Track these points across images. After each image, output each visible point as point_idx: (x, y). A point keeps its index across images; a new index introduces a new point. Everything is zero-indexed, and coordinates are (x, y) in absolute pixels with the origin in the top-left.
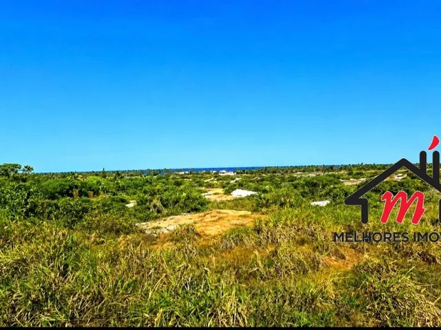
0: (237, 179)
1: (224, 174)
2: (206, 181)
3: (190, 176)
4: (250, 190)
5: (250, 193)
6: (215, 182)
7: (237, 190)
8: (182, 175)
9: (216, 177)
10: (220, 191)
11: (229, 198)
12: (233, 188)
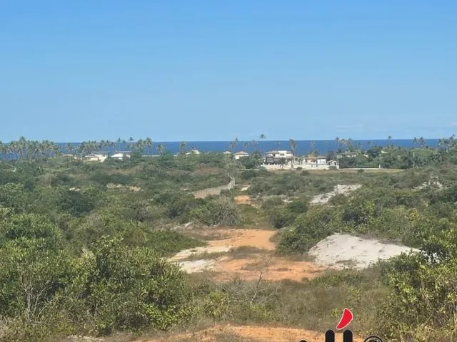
0: (341, 189)
1: (285, 164)
2: (202, 195)
3: (133, 171)
4: (392, 240)
5: (394, 251)
6: (243, 199)
7: (336, 237)
8: (96, 166)
9: (246, 177)
10: (262, 238)
11: (297, 271)
12: (318, 230)
